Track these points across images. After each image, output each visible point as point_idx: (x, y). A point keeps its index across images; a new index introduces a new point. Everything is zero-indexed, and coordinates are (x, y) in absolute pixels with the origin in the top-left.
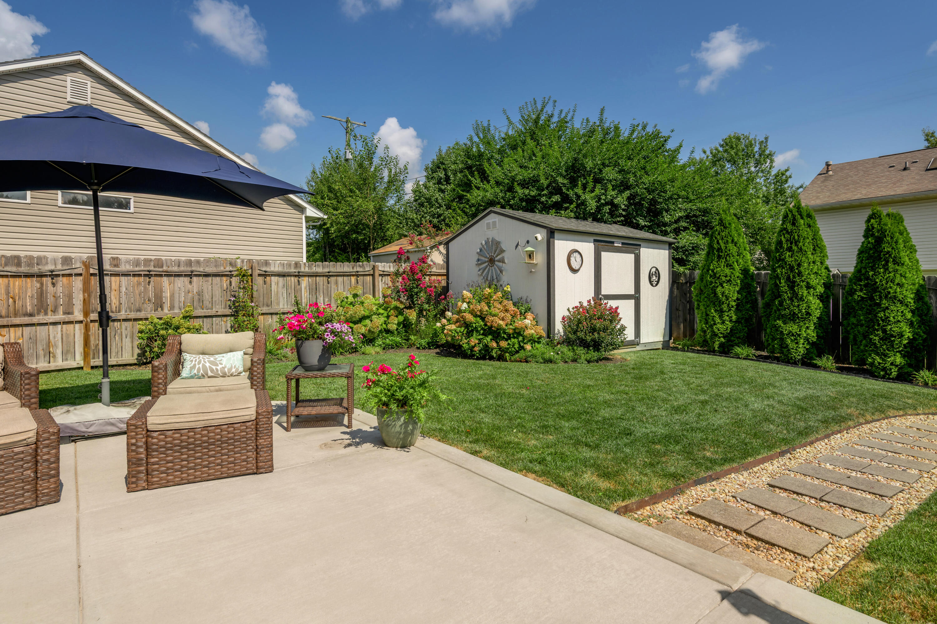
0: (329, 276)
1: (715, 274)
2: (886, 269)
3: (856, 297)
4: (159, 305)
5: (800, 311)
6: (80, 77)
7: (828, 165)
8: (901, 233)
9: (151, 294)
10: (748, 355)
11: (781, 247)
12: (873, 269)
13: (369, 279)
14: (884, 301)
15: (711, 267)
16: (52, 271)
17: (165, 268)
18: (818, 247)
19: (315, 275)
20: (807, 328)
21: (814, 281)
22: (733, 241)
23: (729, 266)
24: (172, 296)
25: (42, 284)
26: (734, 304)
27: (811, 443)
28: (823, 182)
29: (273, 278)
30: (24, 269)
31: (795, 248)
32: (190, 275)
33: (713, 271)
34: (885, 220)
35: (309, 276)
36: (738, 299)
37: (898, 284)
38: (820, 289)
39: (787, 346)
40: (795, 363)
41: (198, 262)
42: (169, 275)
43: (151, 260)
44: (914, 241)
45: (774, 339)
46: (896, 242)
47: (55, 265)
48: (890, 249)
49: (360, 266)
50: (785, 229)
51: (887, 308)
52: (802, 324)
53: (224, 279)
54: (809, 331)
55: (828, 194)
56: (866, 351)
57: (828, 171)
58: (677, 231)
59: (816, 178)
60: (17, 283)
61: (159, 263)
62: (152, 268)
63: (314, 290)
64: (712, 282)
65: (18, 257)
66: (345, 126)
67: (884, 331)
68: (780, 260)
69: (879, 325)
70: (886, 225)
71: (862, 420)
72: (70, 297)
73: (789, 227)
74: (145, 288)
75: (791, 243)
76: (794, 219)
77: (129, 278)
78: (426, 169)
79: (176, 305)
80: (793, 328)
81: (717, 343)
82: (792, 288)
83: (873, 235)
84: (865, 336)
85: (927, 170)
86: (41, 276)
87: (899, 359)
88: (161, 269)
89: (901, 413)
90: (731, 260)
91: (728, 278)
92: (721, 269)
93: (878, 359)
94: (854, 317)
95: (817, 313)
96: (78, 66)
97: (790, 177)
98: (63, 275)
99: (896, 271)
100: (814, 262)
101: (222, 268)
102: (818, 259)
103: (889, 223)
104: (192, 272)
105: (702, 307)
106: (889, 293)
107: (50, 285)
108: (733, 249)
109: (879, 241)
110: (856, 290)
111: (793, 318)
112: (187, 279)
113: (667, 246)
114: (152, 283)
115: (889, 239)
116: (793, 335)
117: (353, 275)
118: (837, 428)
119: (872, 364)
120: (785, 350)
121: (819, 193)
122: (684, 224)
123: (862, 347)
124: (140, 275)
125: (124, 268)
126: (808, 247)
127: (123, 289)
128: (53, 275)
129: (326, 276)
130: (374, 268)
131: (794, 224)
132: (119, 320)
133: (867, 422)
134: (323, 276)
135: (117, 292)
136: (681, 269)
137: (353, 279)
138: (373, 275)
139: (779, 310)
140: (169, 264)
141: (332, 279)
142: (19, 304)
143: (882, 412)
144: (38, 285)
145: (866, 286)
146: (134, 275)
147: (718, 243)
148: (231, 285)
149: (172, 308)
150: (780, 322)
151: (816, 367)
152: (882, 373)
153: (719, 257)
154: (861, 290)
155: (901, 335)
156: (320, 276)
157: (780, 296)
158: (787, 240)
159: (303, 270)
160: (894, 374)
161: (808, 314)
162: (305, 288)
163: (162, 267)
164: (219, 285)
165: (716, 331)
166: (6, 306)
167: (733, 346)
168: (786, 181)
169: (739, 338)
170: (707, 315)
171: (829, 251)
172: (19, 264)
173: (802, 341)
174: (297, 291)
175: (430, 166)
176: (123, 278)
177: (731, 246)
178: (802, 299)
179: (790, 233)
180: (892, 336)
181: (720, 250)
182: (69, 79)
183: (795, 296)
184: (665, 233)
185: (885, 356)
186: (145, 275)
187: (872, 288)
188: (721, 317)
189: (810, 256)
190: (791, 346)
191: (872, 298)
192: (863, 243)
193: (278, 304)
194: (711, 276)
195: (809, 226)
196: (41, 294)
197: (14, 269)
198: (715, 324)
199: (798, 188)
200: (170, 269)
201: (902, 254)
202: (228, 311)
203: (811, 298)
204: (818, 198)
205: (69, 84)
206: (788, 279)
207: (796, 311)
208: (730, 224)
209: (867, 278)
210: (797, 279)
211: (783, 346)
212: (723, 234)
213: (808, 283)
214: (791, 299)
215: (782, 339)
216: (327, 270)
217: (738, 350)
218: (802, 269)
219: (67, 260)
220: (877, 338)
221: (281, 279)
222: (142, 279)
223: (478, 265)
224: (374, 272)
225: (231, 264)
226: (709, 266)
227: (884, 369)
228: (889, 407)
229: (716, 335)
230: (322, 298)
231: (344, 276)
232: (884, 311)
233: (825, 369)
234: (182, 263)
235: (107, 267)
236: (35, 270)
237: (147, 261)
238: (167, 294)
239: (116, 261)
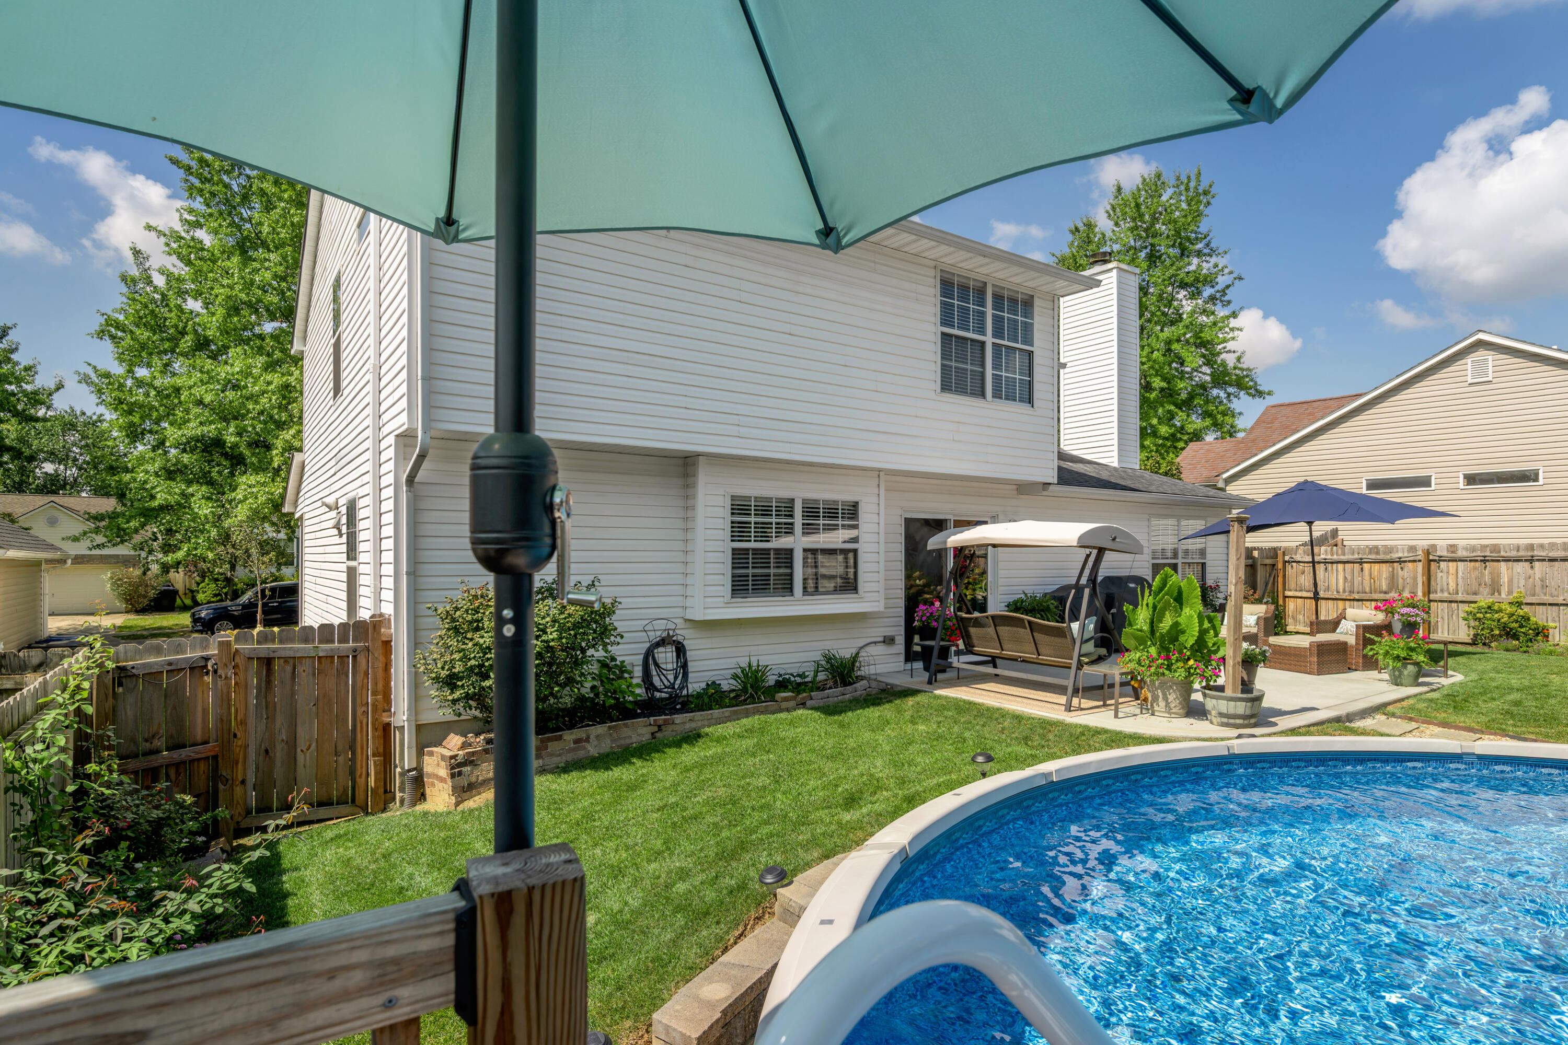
4: (1495, 588)
6: (1481, 354)
9: (1487, 578)
16: (1401, 558)
17: (1502, 554)
24: (1511, 581)
30: (1381, 557)
32: (1531, 560)
41: (1542, 546)
42: (1507, 560)
43: (1487, 546)
47: (1403, 552)
60: (1376, 568)
61: (1495, 548)
62: (1488, 554)
65: (1376, 547)
72: (1415, 579)
74: (1481, 573)
77: (1466, 563)
79: (1514, 590)
86: (1392, 562)
88: (1498, 555)
96: (1480, 344)
98: (1409, 561)
104: (1534, 557)
107: (1399, 569)
112: (1527, 564)
114: (1488, 568)
124: (1476, 561)
125: (1461, 553)
127: (1460, 574)
128: (1400, 561)
132: (1456, 602)
135: (1455, 576)
140: (1507, 549)
142: (1377, 583)
144: (1391, 569)
146: (1470, 561)
149: (1510, 593)
163: (1499, 552)
166: (1369, 585)
172: (1378, 553)
176: (1459, 563)
182: (1469, 361)
186: (1481, 561)
196: (1393, 578)
197: (1373, 556)
200: (1508, 554)
205: (1469, 367)
219: (1412, 549)
222: (1478, 564)
234: (1521, 548)
235: (1445, 553)
236: (1388, 557)
237: (1484, 547)
238: (1505, 579)
239: (1452, 548)
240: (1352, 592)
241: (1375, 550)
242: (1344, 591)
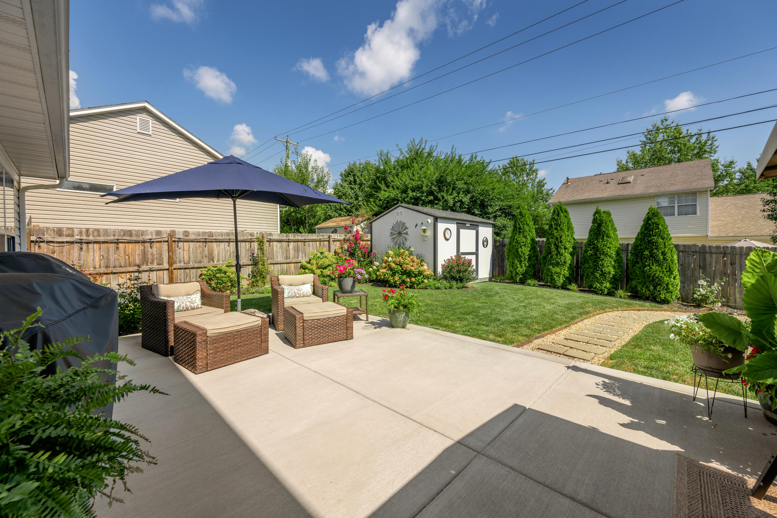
0: (305, 242)
1: (518, 241)
2: (603, 240)
3: (588, 254)
4: (211, 259)
5: (561, 261)
6: (144, 116)
7: (568, 179)
8: (610, 222)
9: (206, 252)
10: (534, 284)
11: (552, 227)
12: (596, 239)
13: (326, 243)
14: (602, 256)
15: (516, 238)
16: (150, 239)
17: (214, 237)
18: (570, 228)
19: (298, 241)
20: (564, 269)
21: (568, 245)
22: (527, 224)
23: (525, 237)
24: (218, 254)
25: (145, 247)
26: (527, 257)
27: (576, 323)
28: (565, 188)
29: (274, 243)
30: (134, 238)
31: (558, 228)
32: (229, 242)
33: (516, 240)
34: (603, 215)
35: (294, 242)
36: (529, 255)
37: (608, 247)
38: (571, 250)
39: (554, 279)
40: (558, 288)
41: (233, 234)
42: (216, 241)
43: (206, 233)
44: (616, 226)
45: (548, 276)
46: (608, 226)
47: (152, 235)
48: (605, 230)
49: (321, 236)
50: (554, 218)
51: (603, 259)
52: (562, 267)
53: (247, 243)
54: (565, 271)
55: (568, 195)
56: (593, 281)
57: (568, 182)
58: (495, 217)
59: (562, 186)
60: (130, 247)
61: (211, 234)
62: (207, 237)
63: (297, 250)
64: (516, 246)
65: (130, 231)
66: (286, 145)
67: (602, 271)
68: (551, 234)
69: (599, 268)
70: (603, 217)
71: (595, 313)
72: (161, 254)
73: (556, 217)
74: (203, 249)
75: (557, 226)
76: (558, 213)
77: (194, 243)
78: (341, 175)
79: (221, 259)
80: (557, 269)
81: (518, 278)
82: (557, 249)
83: (597, 222)
84: (592, 274)
85: (619, 184)
86: (144, 242)
87: (608, 285)
88: (212, 238)
89: (611, 310)
90: (526, 234)
91: (524, 244)
92: (521, 238)
93: (599, 285)
94: (587, 264)
95: (569, 262)
96: (144, 110)
97: (546, 184)
98: (157, 242)
99: (607, 241)
100: (568, 236)
101: (246, 237)
102: (570, 234)
103: (604, 217)
104: (230, 239)
105: (510, 259)
106: (604, 252)
107: (149, 248)
108: (527, 228)
109: (600, 225)
110: (588, 250)
111: (557, 264)
112: (227, 244)
113: (491, 226)
114: (207, 246)
115: (604, 224)
116: (557, 273)
117: (318, 241)
118: (585, 317)
119: (596, 287)
120: (553, 281)
121: (563, 195)
122: (499, 213)
123: (591, 279)
124: (200, 242)
125: (192, 237)
126: (565, 228)
127: (191, 250)
128: (151, 242)
129: (303, 241)
130: (329, 237)
131: (558, 216)
132: (189, 268)
133: (598, 314)
134: (302, 241)
135: (188, 251)
136: (498, 238)
137: (318, 243)
138: (329, 241)
139: (550, 260)
140: (216, 235)
141: (306, 243)
142: (131, 259)
143: (603, 309)
144: (142, 248)
145: (593, 248)
146: (197, 242)
147: (519, 224)
148: (251, 247)
149: (218, 260)
150: (551, 267)
151: (568, 289)
152: (600, 292)
153: (520, 232)
154: (591, 250)
155: (609, 273)
156: (300, 242)
157: (551, 253)
158: (555, 224)
159: (290, 238)
160: (606, 292)
161: (565, 262)
162: (292, 249)
163: (213, 237)
164: (244, 247)
165: (518, 271)
166: (124, 260)
167: (526, 280)
168: (543, 186)
169: (529, 275)
170: (513, 263)
171: (575, 230)
172: (131, 235)
173: (562, 276)
174: (287, 251)
175: (344, 172)
176: (191, 243)
177: (526, 226)
178: (562, 255)
179: (556, 220)
180: (605, 273)
181: (520, 228)
182: (138, 118)
183: (559, 253)
184: (489, 218)
185: (602, 283)
186: (203, 242)
187: (596, 249)
188: (520, 264)
189: (566, 232)
190: (556, 279)
191: (596, 254)
192: (592, 226)
193: (277, 258)
194: (515, 242)
195: (566, 217)
196: (144, 253)
197: (128, 238)
198: (517, 268)
199: (550, 190)
200: (217, 238)
201: (611, 232)
202: (250, 263)
203: (566, 254)
204: (563, 197)
205: (138, 121)
206: (555, 244)
207: (559, 261)
208: (525, 215)
209: (594, 244)
210: (560, 244)
211: (552, 279)
212: (522, 220)
213: (565, 246)
214: (557, 255)
215: (552, 275)
216: (303, 238)
217: (529, 281)
218: (562, 239)
219: (158, 233)
220: (598, 275)
221: (278, 243)
222: (201, 244)
223: (391, 235)
224: (329, 239)
225: (251, 235)
226: (514, 237)
227: (601, 290)
228: (606, 307)
229: (518, 274)
230: (301, 255)
231: (313, 241)
232: (602, 261)
233: (573, 291)
234: (223, 234)
235: (181, 236)
236: (141, 239)
237: (204, 233)
238: (216, 253)
239: (186, 233)
240: (107, 267)
241: (130, 233)
242: (100, 267)
